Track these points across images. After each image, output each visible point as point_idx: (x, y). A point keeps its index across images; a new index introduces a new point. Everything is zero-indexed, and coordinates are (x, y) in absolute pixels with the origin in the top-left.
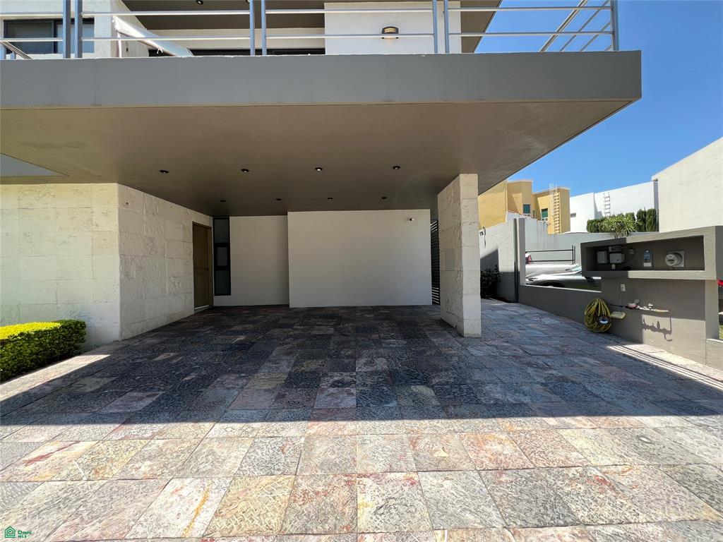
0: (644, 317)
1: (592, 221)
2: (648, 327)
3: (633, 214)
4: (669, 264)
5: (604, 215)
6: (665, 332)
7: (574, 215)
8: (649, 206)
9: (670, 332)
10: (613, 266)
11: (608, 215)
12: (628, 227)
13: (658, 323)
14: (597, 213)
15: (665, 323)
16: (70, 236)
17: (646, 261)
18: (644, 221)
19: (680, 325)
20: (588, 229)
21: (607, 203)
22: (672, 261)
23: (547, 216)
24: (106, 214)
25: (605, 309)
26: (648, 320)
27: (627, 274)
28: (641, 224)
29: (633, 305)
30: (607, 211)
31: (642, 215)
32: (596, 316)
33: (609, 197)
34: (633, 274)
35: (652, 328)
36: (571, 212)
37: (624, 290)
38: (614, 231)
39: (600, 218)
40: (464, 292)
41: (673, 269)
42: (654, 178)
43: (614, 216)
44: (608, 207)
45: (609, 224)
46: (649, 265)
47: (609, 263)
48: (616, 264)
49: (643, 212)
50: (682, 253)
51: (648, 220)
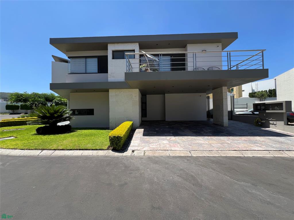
0: (270, 121)
1: (251, 93)
2: (271, 124)
3: (267, 91)
4: (276, 109)
5: (255, 91)
6: (275, 125)
7: (244, 91)
8: (273, 88)
9: (276, 125)
10: (262, 110)
11: (257, 91)
12: (265, 96)
13: (273, 123)
14: (253, 90)
15: (275, 123)
16: (127, 102)
17: (270, 108)
18: (271, 93)
19: (278, 123)
20: (249, 96)
21: (257, 86)
22: (276, 108)
23: (233, 91)
24: (136, 96)
25: (260, 120)
26: (271, 122)
27: (266, 111)
28: (270, 94)
29: (267, 119)
30: (257, 89)
31: (270, 91)
32: (257, 122)
33: (257, 84)
34: (267, 111)
35: (272, 124)
36: (243, 90)
37: (265, 115)
38: (259, 97)
39: (254, 92)
40: (224, 115)
41: (277, 110)
42: (275, 78)
43: (259, 91)
44: (257, 88)
45: (258, 94)
46: (271, 109)
47: (261, 109)
48: (263, 109)
49: (271, 90)
50: (279, 106)
51: (272, 93)
